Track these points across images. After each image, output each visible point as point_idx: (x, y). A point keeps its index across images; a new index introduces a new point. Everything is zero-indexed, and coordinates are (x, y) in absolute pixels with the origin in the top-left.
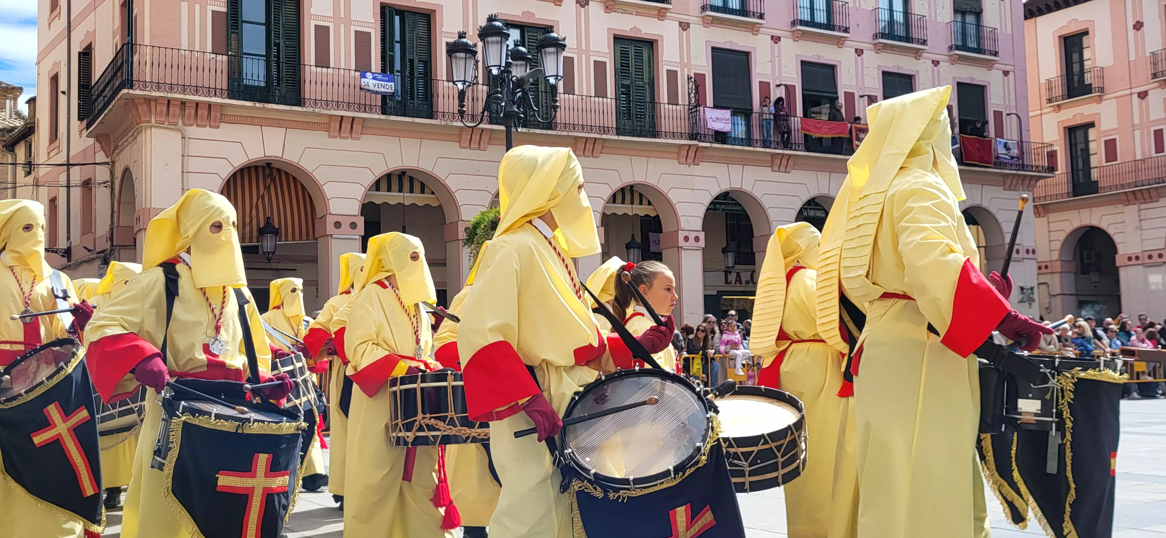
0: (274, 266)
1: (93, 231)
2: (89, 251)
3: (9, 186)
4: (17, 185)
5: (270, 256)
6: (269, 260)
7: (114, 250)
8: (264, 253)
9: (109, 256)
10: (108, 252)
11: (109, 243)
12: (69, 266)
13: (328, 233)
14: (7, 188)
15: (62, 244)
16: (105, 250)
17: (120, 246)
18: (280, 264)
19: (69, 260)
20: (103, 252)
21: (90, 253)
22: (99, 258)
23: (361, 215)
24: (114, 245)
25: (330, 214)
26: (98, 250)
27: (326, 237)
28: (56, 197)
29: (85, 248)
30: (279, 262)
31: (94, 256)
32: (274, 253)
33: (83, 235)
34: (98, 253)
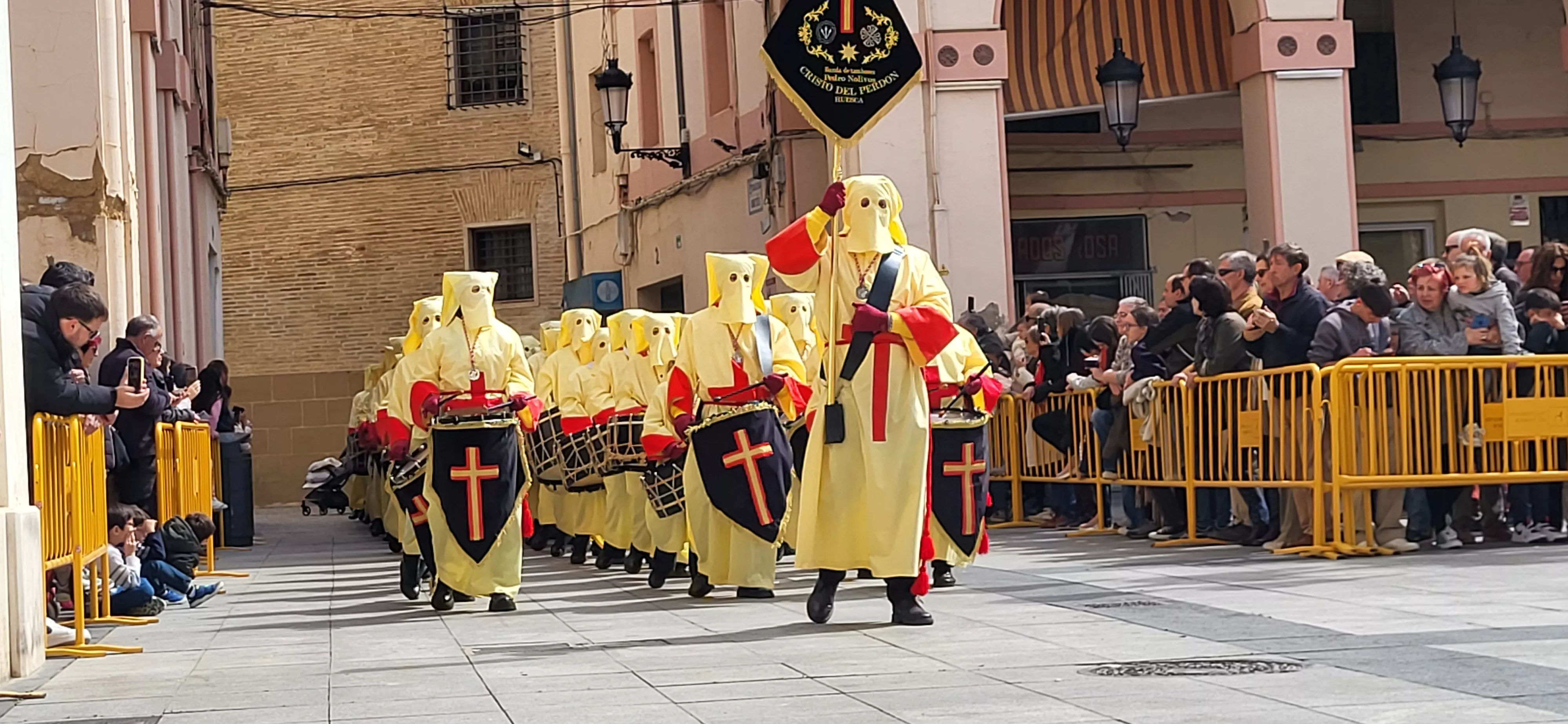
0: (1139, 158)
1: (732, 102)
2: (727, 148)
3: (556, 11)
4: (572, 8)
5: (1126, 134)
6: (1123, 142)
7: (777, 141)
8: (1110, 127)
9: (768, 159)
10: (766, 148)
11: (768, 127)
12: (688, 186)
13: (1263, 70)
14: (551, 18)
15: (671, 139)
16: (761, 145)
17: (791, 132)
18: (1153, 153)
19: (687, 174)
20: (755, 149)
21: (729, 155)
22: (746, 163)
23: (1345, 18)
24: (779, 131)
25: (1268, 19)
26: (744, 148)
27: (1260, 78)
28: (652, 30)
29: (719, 142)
30: (1150, 150)
31: (738, 160)
32: (1134, 125)
33: (712, 114)
34: (746, 152)
